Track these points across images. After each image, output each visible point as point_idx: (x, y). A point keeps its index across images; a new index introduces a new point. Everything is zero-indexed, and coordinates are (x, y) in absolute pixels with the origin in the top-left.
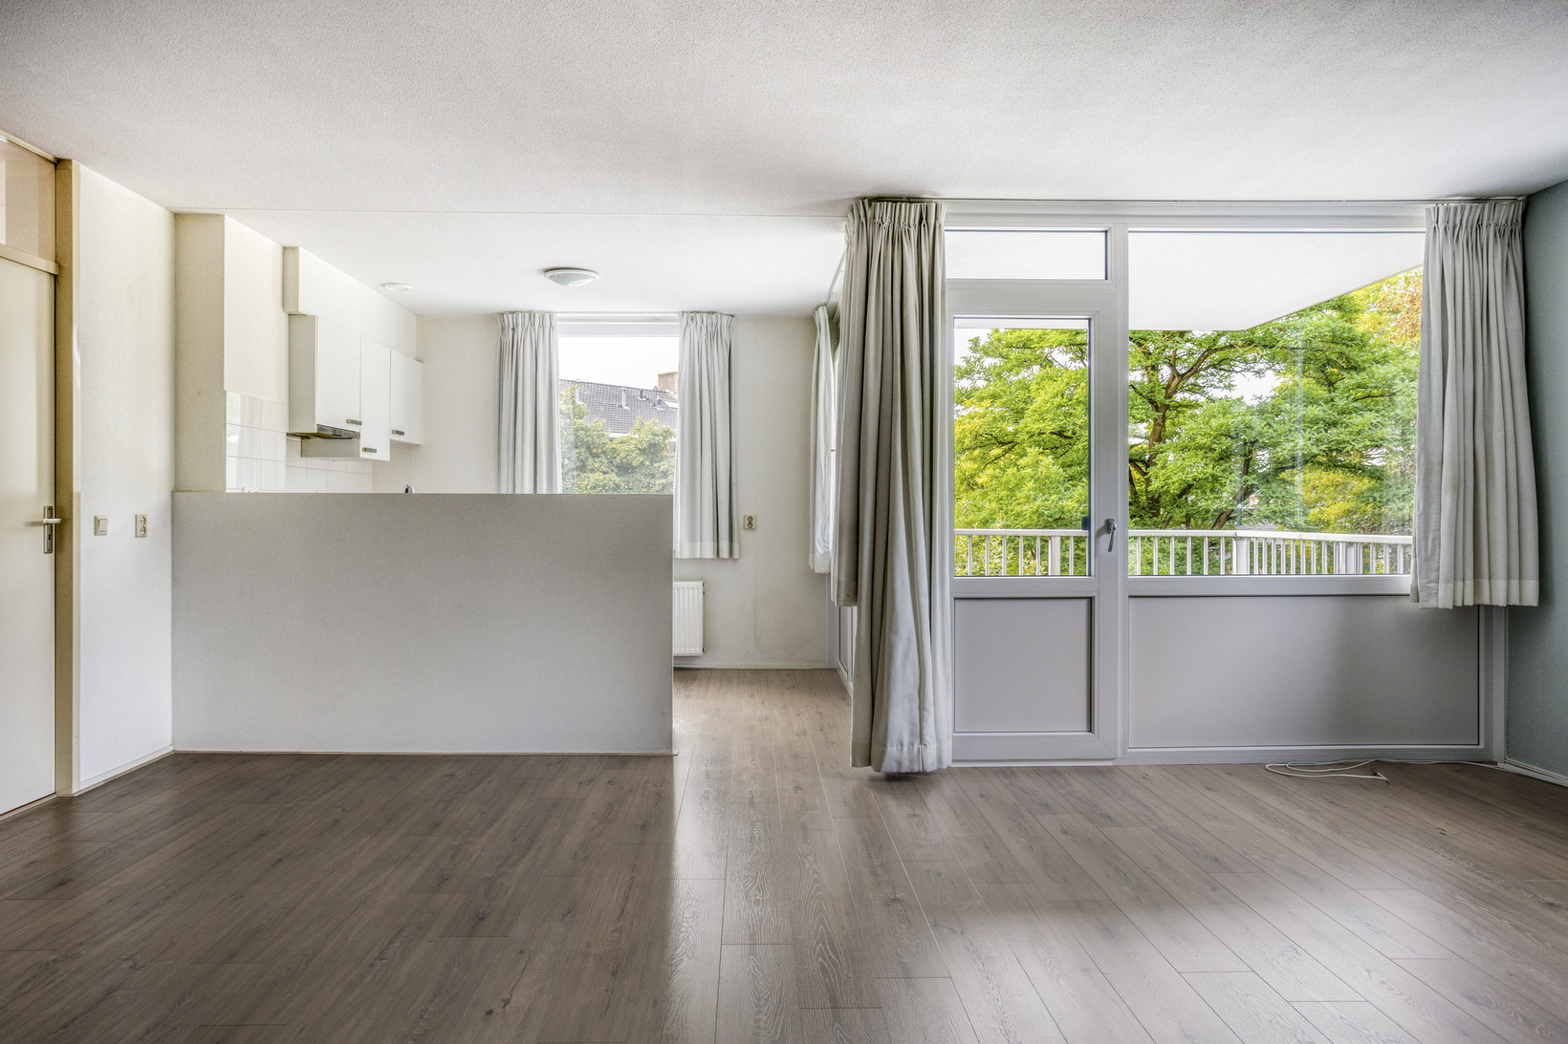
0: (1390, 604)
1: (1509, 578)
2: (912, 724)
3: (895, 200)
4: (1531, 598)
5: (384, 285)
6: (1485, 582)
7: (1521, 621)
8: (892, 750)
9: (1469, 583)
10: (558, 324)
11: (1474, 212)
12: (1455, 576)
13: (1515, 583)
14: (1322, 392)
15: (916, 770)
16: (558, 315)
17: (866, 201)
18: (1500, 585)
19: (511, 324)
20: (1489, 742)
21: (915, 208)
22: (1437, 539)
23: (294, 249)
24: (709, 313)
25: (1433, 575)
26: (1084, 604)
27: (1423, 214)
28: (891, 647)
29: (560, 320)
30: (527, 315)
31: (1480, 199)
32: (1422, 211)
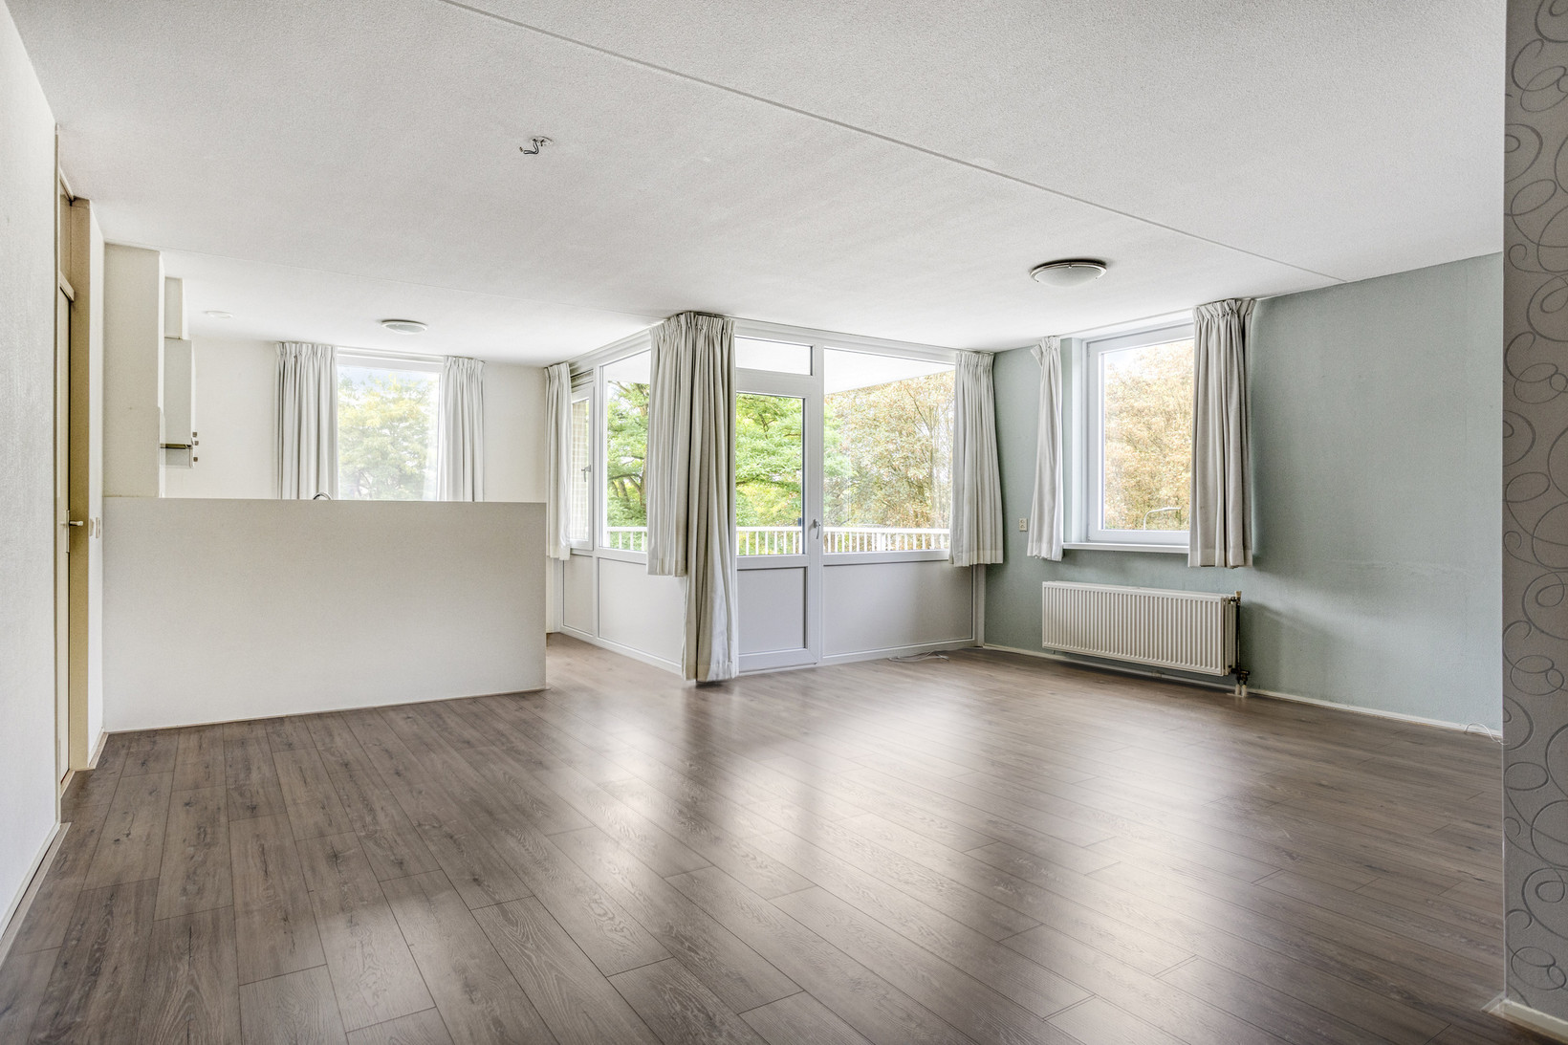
0: (937, 565)
1: (991, 549)
2: (724, 649)
3: (709, 315)
4: (1000, 561)
5: (207, 312)
6: (981, 552)
7: (992, 571)
8: (713, 666)
9: (976, 552)
10: (337, 355)
11: (974, 358)
12: (970, 550)
13: (994, 551)
14: (760, 430)
15: (727, 677)
16: (339, 348)
17: (692, 314)
18: (988, 552)
19: (293, 352)
20: (976, 637)
21: (718, 323)
22: (962, 529)
23: (178, 281)
24: (469, 358)
25: (960, 549)
26: (803, 569)
27: (955, 355)
28: (712, 601)
29: (339, 352)
30: (310, 346)
31: (977, 352)
32: (954, 354)
